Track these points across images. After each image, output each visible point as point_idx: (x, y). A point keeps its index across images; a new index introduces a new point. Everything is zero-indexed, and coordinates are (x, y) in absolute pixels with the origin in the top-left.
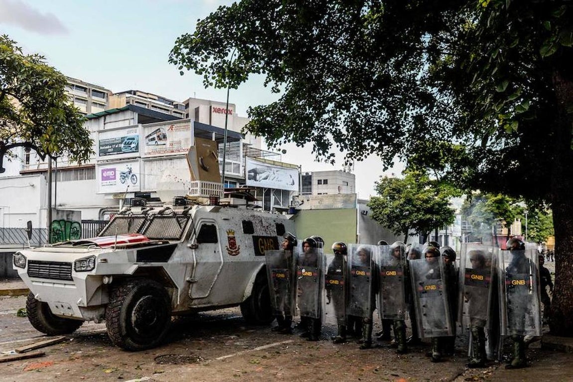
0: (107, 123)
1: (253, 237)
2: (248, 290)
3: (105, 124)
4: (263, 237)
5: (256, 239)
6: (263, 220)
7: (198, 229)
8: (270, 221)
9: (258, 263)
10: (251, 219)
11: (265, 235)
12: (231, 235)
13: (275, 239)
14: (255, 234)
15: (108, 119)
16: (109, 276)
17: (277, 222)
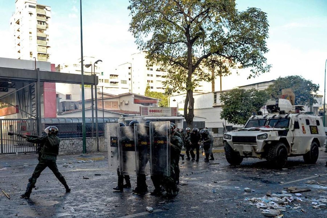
0: (259, 87)
1: (310, 126)
2: (309, 148)
3: (258, 87)
4: (313, 126)
5: (310, 127)
6: (312, 119)
7: (293, 123)
8: (314, 119)
9: (312, 137)
10: (308, 119)
11: (313, 125)
12: (303, 126)
13: (316, 127)
14: (310, 125)
15: (259, 85)
16: (270, 141)
17: (316, 119)
